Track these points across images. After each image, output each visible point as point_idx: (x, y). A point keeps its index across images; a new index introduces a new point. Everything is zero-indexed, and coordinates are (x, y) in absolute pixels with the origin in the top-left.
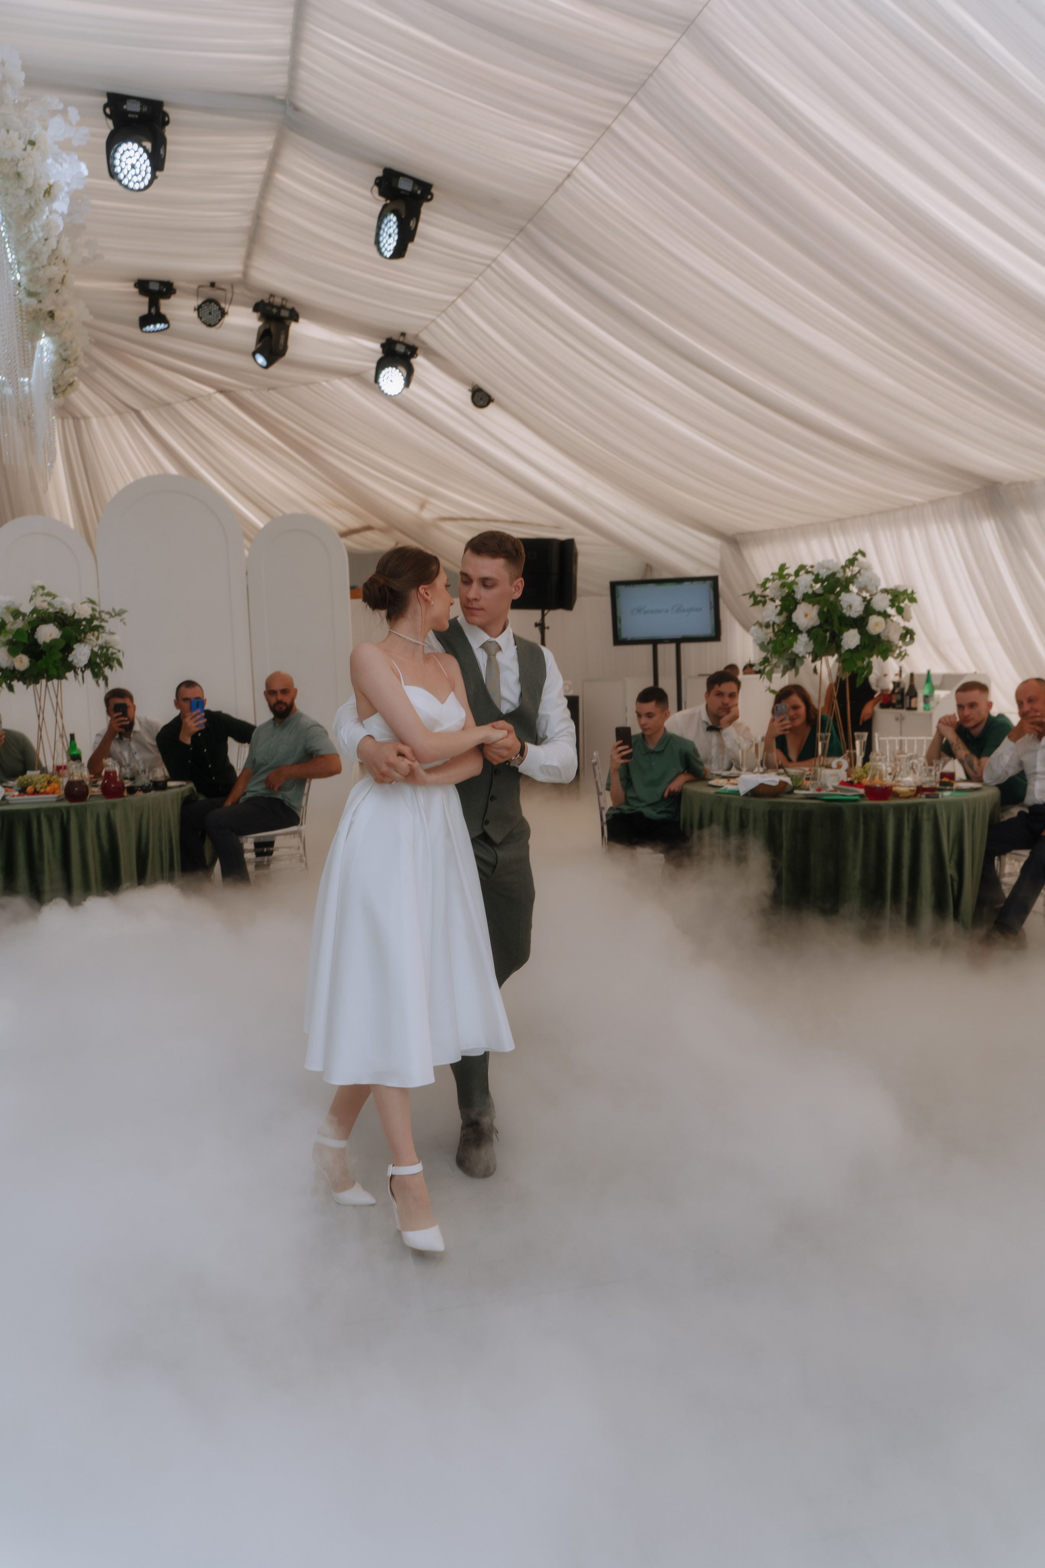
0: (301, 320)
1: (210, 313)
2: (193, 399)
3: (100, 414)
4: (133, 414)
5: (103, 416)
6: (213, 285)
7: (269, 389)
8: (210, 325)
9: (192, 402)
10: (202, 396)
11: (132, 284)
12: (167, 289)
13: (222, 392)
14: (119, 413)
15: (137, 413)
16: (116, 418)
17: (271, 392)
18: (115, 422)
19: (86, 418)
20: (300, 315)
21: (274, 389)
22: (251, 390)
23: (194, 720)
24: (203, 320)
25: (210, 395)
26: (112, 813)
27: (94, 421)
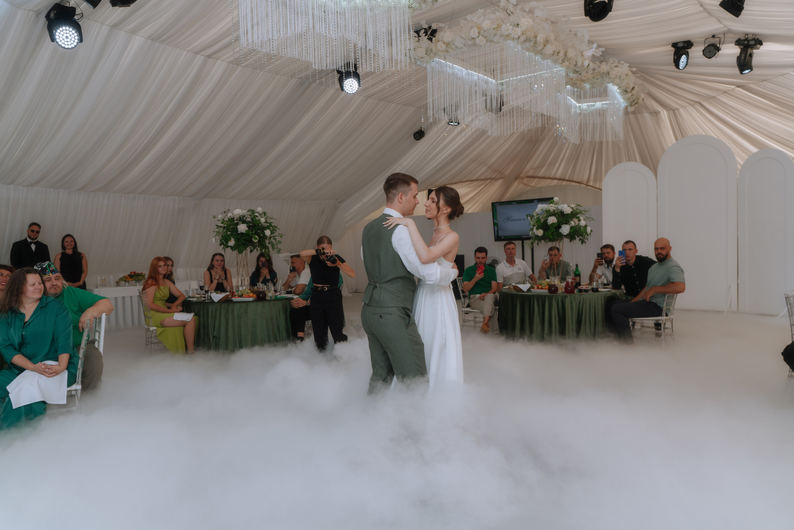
0: (764, 43)
1: (710, 52)
2: (725, 92)
3: (683, 107)
4: (698, 104)
5: (685, 107)
6: (714, 36)
7: (762, 81)
8: (710, 58)
9: (725, 94)
10: (729, 90)
11: (671, 46)
12: (689, 44)
13: (739, 87)
14: (691, 105)
15: (700, 103)
16: (691, 107)
17: (764, 82)
18: (691, 109)
19: (677, 109)
20: (763, 41)
21: (765, 81)
22: (753, 83)
24: (706, 56)
25: (733, 89)
27: (681, 110)
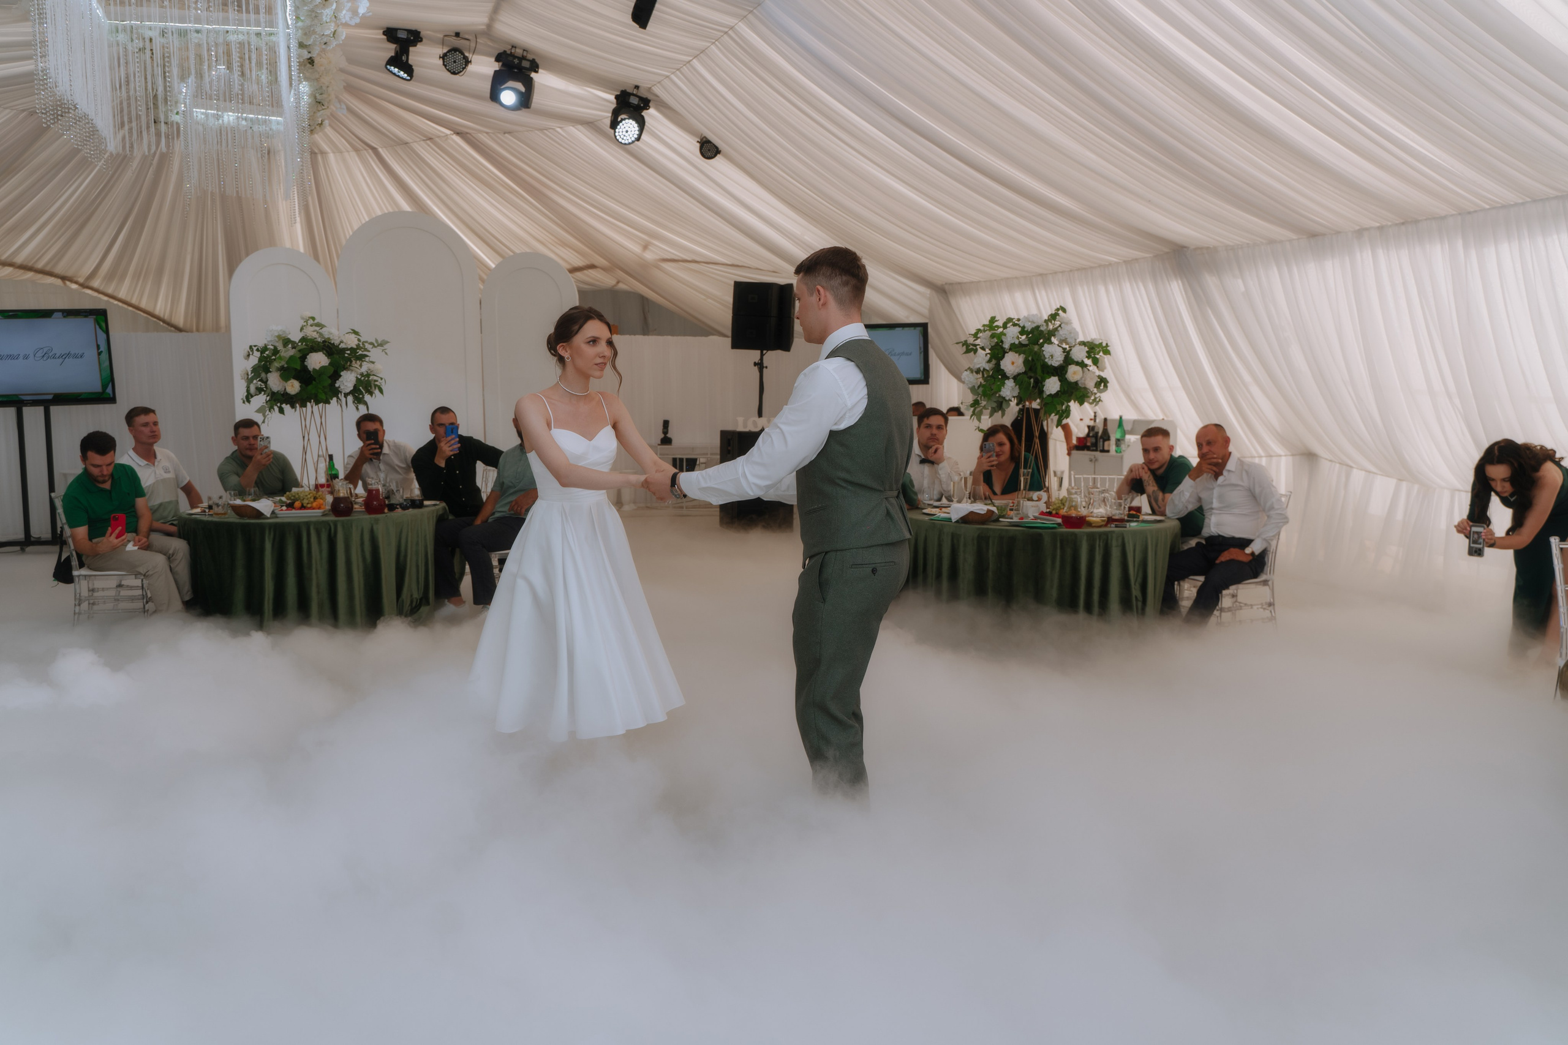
0: (540, 70)
1: (455, 62)
2: (430, 139)
3: (337, 150)
4: (370, 151)
5: (341, 152)
6: (457, 35)
7: (505, 133)
8: (454, 73)
9: (428, 142)
10: (439, 137)
11: (382, 31)
12: (414, 37)
13: (458, 134)
14: (356, 150)
15: (374, 150)
16: (353, 154)
17: (506, 135)
18: (353, 159)
19: (323, 153)
20: (540, 66)
21: (509, 133)
22: (487, 133)
23: (448, 445)
24: (447, 68)
25: (447, 135)
26: (375, 527)
27: (331, 156)
